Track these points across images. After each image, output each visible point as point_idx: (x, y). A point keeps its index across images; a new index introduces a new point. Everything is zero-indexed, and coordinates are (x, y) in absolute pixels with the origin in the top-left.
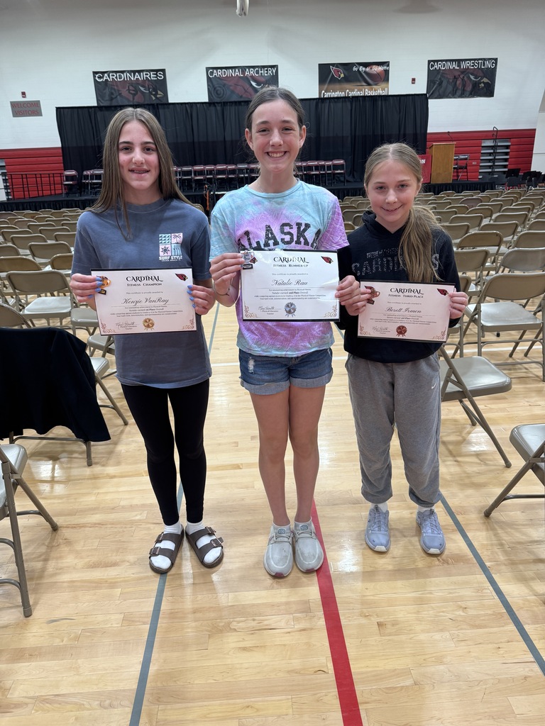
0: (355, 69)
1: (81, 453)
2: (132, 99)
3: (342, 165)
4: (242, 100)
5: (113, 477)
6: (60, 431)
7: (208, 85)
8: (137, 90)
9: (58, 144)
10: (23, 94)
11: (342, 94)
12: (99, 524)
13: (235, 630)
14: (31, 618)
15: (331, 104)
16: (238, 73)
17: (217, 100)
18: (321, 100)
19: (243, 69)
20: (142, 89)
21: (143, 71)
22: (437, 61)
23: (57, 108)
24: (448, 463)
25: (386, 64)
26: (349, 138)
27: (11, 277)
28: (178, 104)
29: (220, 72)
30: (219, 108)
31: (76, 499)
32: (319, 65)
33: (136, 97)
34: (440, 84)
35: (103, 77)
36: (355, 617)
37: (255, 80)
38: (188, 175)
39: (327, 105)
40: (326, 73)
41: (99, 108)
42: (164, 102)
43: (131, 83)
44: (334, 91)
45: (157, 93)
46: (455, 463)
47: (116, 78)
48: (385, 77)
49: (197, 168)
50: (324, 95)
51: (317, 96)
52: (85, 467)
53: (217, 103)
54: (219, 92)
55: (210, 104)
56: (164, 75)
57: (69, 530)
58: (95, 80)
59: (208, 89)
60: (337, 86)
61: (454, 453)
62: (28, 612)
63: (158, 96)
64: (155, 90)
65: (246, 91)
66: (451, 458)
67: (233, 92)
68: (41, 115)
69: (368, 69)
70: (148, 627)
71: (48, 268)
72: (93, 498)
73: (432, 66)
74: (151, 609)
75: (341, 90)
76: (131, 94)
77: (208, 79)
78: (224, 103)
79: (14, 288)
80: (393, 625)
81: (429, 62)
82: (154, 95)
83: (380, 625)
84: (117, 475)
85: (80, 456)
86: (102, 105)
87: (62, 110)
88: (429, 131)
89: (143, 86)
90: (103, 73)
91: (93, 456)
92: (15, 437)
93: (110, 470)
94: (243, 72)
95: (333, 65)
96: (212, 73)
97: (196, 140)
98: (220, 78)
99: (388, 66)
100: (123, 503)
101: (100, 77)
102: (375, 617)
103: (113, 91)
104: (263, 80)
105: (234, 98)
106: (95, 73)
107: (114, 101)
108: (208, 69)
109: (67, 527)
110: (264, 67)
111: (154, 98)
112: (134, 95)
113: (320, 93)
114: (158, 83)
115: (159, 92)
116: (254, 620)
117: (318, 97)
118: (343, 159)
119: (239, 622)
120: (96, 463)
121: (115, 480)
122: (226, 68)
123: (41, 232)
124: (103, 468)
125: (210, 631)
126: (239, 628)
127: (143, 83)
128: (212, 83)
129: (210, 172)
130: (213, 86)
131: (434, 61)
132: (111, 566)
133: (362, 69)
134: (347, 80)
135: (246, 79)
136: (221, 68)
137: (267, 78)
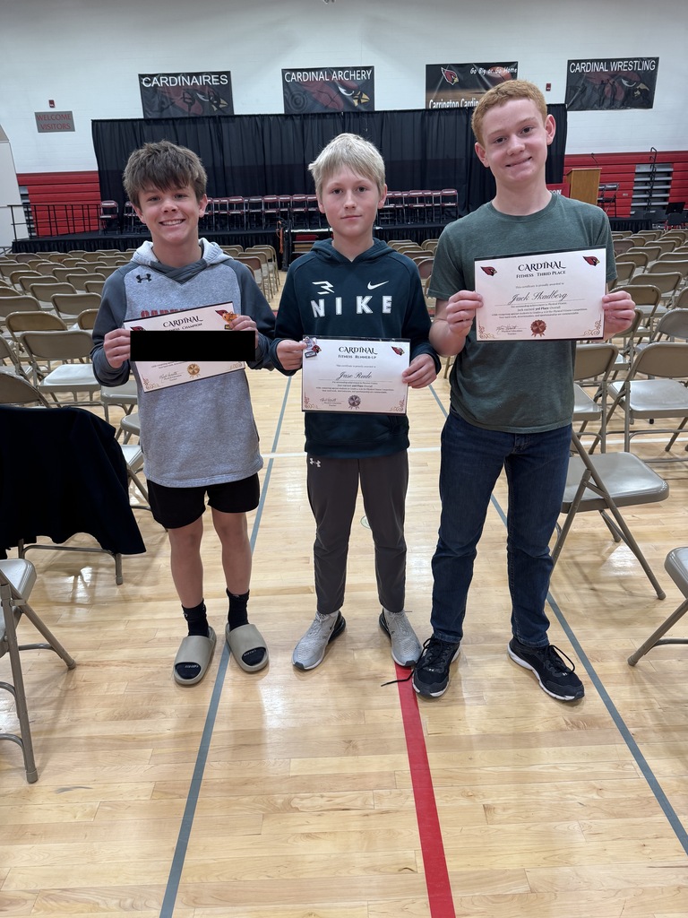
0: (473, 71)
1: (109, 567)
2: (187, 110)
3: (455, 196)
4: (327, 111)
5: (149, 600)
6: (83, 539)
7: (284, 92)
8: (194, 99)
9: (95, 168)
10: (52, 102)
11: (456, 104)
12: (128, 662)
13: (297, 809)
14: (36, 785)
15: (442, 118)
16: (322, 77)
17: (296, 111)
18: (428, 112)
19: (330, 71)
20: (201, 97)
21: (201, 74)
22: (580, 61)
23: (94, 122)
24: (582, 591)
25: (513, 65)
26: (464, 161)
27: (27, 338)
28: (245, 116)
29: (299, 76)
30: (297, 122)
31: (100, 628)
32: (427, 66)
33: (193, 107)
34: (583, 91)
35: (151, 82)
36: (455, 797)
37: (344, 86)
38: (257, 208)
39: (436, 118)
40: (435, 77)
41: (146, 121)
42: (228, 113)
43: (186, 89)
44: (446, 100)
45: (219, 103)
46: (591, 592)
47: (168, 82)
49: (268, 199)
50: (432, 106)
51: (422, 106)
52: (113, 586)
53: (295, 115)
54: (298, 102)
55: (286, 116)
56: (229, 79)
57: (91, 669)
58: (142, 86)
59: (285, 97)
60: (450, 94)
61: (591, 578)
62: (33, 777)
63: (221, 106)
64: (217, 98)
65: (332, 100)
66: (586, 586)
67: (316, 101)
68: (74, 130)
69: (489, 72)
70: (184, 801)
71: (75, 328)
72: (122, 627)
73: (573, 68)
74: (190, 777)
75: (455, 99)
76: (187, 103)
77: (285, 85)
78: (304, 115)
79: (31, 352)
80: (504, 809)
81: (570, 62)
82: (215, 105)
83: (486, 808)
84: (153, 597)
85: (108, 572)
86: (150, 117)
87: (99, 124)
88: (568, 152)
89: (202, 93)
90: (152, 76)
91: (123, 571)
92: (25, 546)
93: (146, 590)
94: (329, 76)
95: (445, 66)
96: (289, 77)
97: (268, 163)
98: (299, 83)
99: (516, 67)
100: (159, 635)
101: (147, 82)
102: (481, 797)
103: (164, 100)
104: (354, 85)
105: (318, 109)
106: (141, 76)
107: (165, 111)
108: (284, 71)
109: (87, 665)
110: (355, 69)
111: (215, 109)
112: (190, 105)
113: (427, 103)
114: (222, 89)
115: (222, 101)
116: (322, 797)
117: (424, 107)
118: (455, 188)
119: (302, 799)
120: (129, 582)
121: (151, 604)
122: (308, 70)
123: (68, 279)
124: (135, 588)
125: (264, 810)
126: (303, 808)
127: (202, 90)
128: (290, 90)
129: (285, 204)
130: (291, 93)
131: (576, 61)
132: (141, 719)
133: (481, 71)
134: (463, 85)
135: (333, 85)
136: (302, 70)
137: (360, 83)
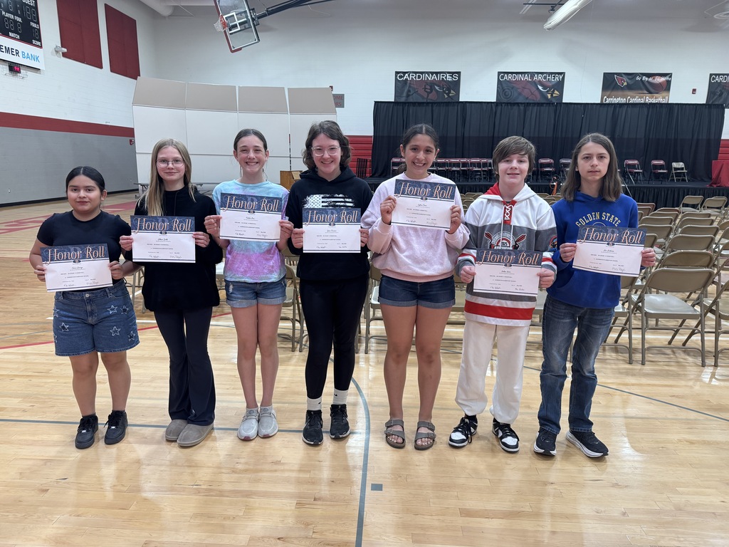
0: (638, 78)
2: (426, 97)
7: (498, 87)
8: (432, 88)
9: (371, 134)
11: (623, 101)
16: (527, 78)
17: (505, 101)
19: (532, 74)
21: (440, 73)
22: (719, 75)
23: (376, 102)
29: (510, 77)
32: (604, 73)
33: (430, 95)
34: (721, 95)
37: (542, 85)
39: (624, 109)
40: (610, 82)
42: (455, 100)
43: (427, 82)
44: (616, 97)
47: (415, 78)
48: (667, 87)
50: (606, 101)
51: (597, 101)
54: (507, 94)
56: (459, 77)
58: (396, 79)
59: (498, 90)
60: (620, 93)
64: (449, 90)
65: (532, 94)
68: (343, 107)
69: (650, 79)
73: (714, 79)
75: (623, 97)
76: (427, 92)
77: (499, 82)
81: (711, 75)
86: (398, 101)
87: (378, 104)
89: (438, 86)
90: (405, 73)
94: (532, 77)
95: (618, 74)
96: (503, 77)
98: (510, 82)
99: (671, 77)
101: (401, 77)
103: (411, 89)
104: (549, 84)
105: (520, 100)
106: (397, 73)
107: (411, 97)
108: (499, 73)
110: (552, 73)
111: (446, 96)
113: (602, 98)
114: (453, 83)
115: (452, 92)
122: (517, 73)
127: (438, 83)
128: (501, 85)
130: (503, 88)
131: (716, 75)
133: (644, 78)
134: (629, 87)
135: (535, 84)
136: (512, 73)
137: (554, 83)
